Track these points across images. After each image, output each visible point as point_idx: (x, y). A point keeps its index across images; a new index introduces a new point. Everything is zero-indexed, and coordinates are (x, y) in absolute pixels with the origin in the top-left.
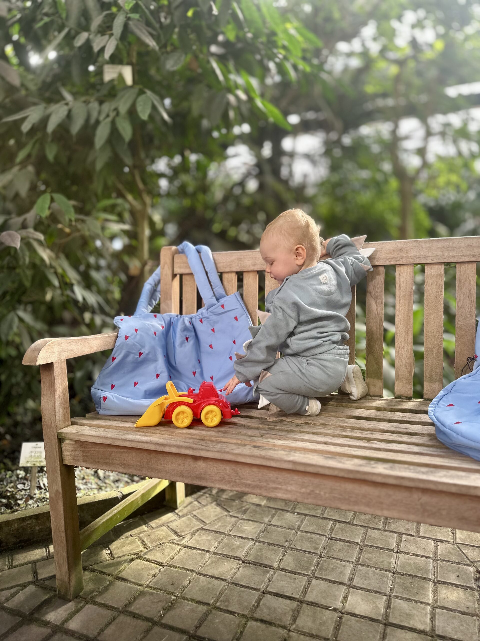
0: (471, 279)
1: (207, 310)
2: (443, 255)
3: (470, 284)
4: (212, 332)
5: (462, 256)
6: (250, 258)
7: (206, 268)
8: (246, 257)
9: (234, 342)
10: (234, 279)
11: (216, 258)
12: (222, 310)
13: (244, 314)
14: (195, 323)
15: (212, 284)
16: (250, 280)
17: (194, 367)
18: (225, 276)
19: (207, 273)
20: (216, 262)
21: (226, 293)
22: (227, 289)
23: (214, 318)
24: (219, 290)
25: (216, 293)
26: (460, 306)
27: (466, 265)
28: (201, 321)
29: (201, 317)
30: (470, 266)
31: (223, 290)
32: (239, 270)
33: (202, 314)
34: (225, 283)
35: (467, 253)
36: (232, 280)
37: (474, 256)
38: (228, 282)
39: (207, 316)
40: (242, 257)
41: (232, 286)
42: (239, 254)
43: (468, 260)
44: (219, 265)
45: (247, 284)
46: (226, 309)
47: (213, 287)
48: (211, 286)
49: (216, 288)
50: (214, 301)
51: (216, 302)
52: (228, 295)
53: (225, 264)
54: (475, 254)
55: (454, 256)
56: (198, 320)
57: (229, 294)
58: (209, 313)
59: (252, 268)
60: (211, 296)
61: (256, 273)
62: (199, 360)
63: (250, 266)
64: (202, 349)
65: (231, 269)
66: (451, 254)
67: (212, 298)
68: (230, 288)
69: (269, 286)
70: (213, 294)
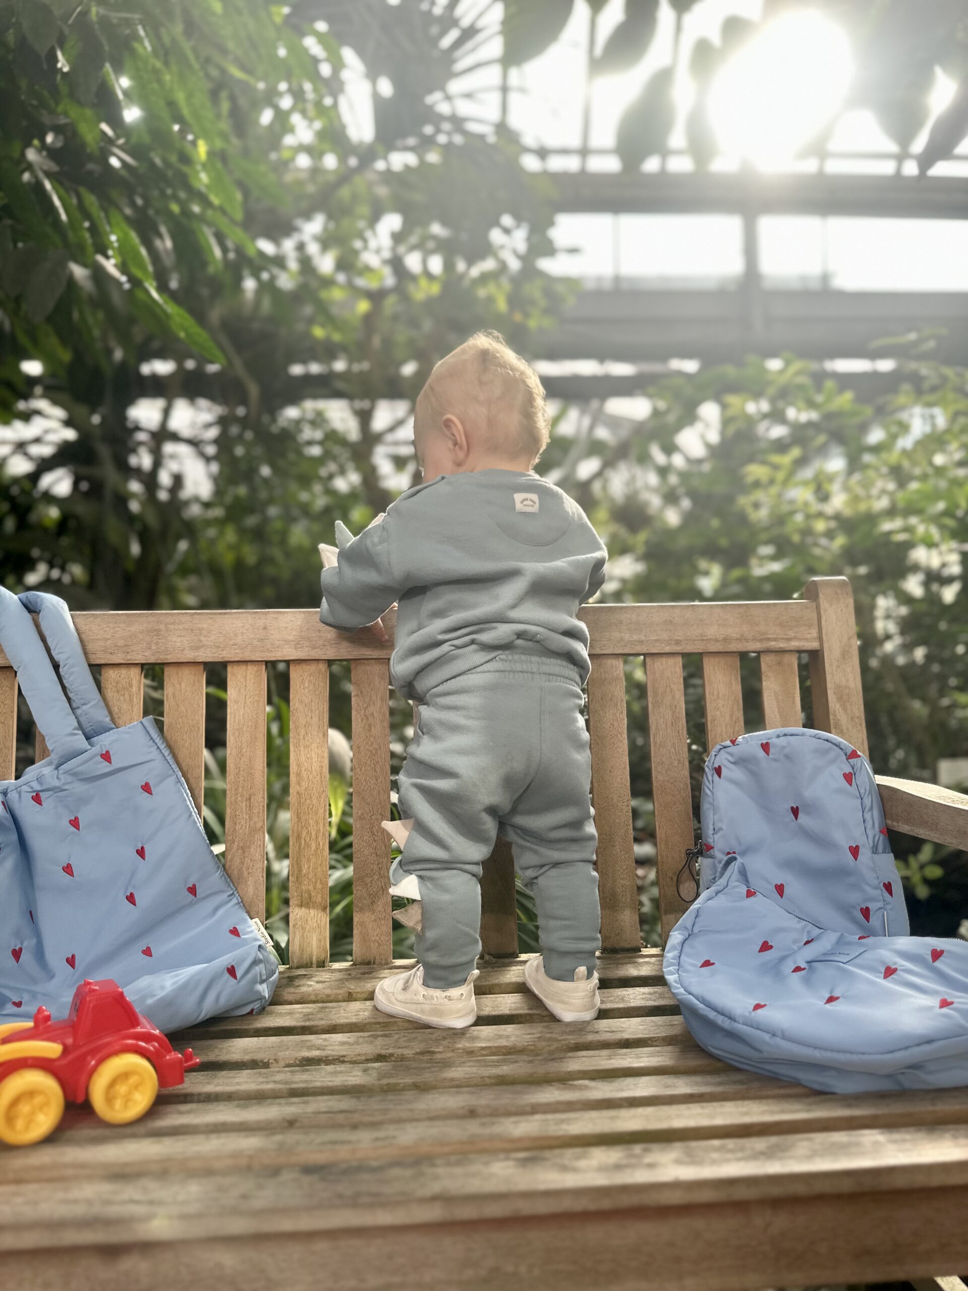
0: (675, 687)
1: (57, 768)
2: (622, 639)
3: (674, 697)
4: (73, 829)
5: (656, 641)
6: (187, 630)
7: (53, 653)
8: (172, 627)
9: (141, 853)
10: (135, 682)
11: (83, 628)
12: (105, 767)
13: (171, 775)
14: (16, 806)
15: (71, 695)
16: (183, 685)
17: (17, 934)
18: (110, 676)
19: (56, 667)
20: (83, 636)
21: (113, 720)
22: (115, 710)
23: (79, 788)
24: (95, 712)
25: (82, 719)
26: (658, 742)
27: (664, 660)
28: (37, 799)
29: (37, 787)
30: (671, 661)
31: (106, 712)
32: (152, 660)
33: (39, 779)
34: (110, 694)
35: (665, 636)
36: (131, 686)
37: (678, 642)
38: (118, 691)
39: (56, 783)
40: (162, 627)
41: (131, 700)
42: (151, 619)
43: (667, 649)
44: (90, 647)
45: (174, 695)
46: (117, 763)
47: (74, 705)
48: (69, 699)
49: (85, 707)
50: (80, 741)
51: (84, 744)
52: (117, 725)
53: (109, 643)
54: (679, 638)
55: (642, 642)
56: (27, 798)
57: (120, 722)
58: (61, 776)
59: (189, 656)
60: (69, 730)
61: (202, 667)
62: (31, 912)
63: (183, 650)
64: (39, 880)
65: (129, 657)
66: (635, 637)
67: (76, 734)
68: (125, 706)
69: (236, 702)
70: (76, 724)
